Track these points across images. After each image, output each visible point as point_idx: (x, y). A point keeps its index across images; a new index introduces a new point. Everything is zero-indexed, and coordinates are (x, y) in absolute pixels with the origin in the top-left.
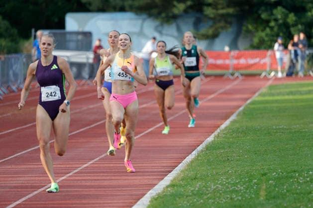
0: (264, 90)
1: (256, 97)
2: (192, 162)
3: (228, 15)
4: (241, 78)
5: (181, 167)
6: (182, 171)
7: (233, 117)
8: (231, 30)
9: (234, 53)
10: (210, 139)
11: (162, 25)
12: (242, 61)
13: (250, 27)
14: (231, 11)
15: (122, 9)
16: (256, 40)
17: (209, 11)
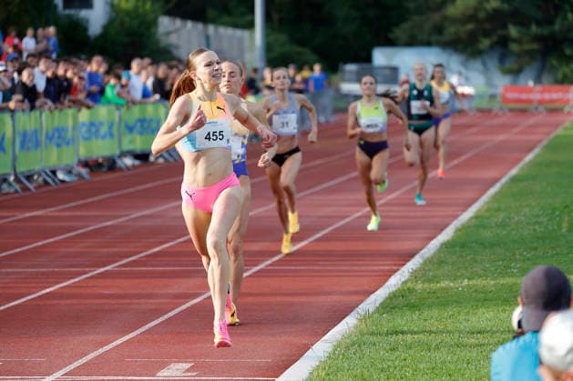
0: (567, 124)
1: (560, 131)
2: (496, 194)
3: (533, 50)
4: (544, 113)
5: (485, 198)
6: (487, 203)
7: (537, 151)
8: (536, 65)
9: (539, 88)
10: (514, 172)
11: (467, 60)
12: (547, 96)
13: (554, 62)
14: (535, 46)
15: (428, 44)
16: (560, 76)
17: (514, 47)
